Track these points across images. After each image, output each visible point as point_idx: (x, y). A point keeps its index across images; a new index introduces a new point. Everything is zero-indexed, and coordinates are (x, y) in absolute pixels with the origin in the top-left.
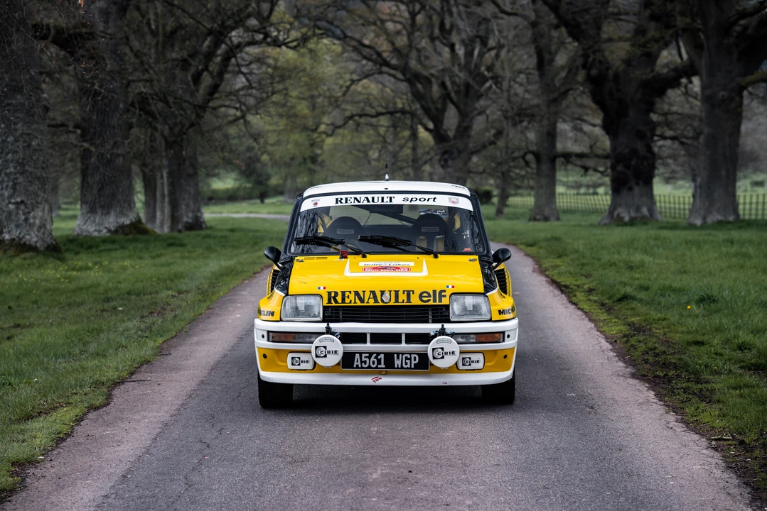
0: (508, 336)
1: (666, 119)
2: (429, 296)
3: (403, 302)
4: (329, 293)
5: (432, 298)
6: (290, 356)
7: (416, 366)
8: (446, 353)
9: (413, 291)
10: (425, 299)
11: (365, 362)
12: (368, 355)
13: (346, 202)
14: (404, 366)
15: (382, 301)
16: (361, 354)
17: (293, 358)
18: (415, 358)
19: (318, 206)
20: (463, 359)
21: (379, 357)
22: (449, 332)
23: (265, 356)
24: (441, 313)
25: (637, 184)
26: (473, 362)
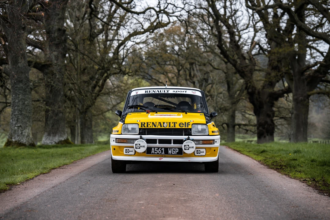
0: (216, 142)
1: (279, 110)
2: (183, 124)
3: (172, 127)
4: (142, 123)
5: (184, 126)
6: (125, 149)
7: (178, 153)
8: (190, 147)
9: (176, 123)
10: (181, 126)
11: (156, 151)
12: (157, 148)
13: (150, 92)
14: (173, 153)
15: (164, 126)
16: (154, 148)
17: (126, 150)
18: (177, 150)
19: (138, 94)
20: (197, 151)
21: (162, 150)
22: (191, 139)
23: (114, 149)
24: (188, 131)
25: (268, 135)
26: (201, 152)
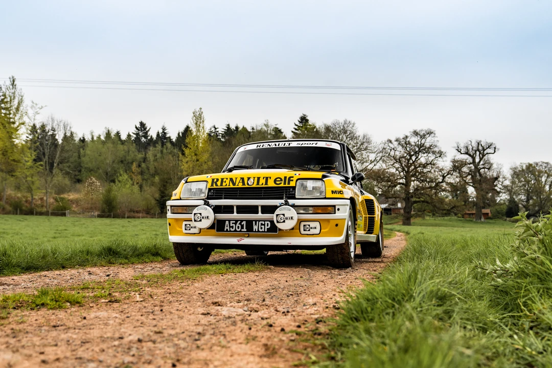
0: (338, 209)
2: (281, 180)
3: (262, 184)
4: (213, 180)
5: (283, 182)
6: (185, 223)
7: (269, 230)
8: (287, 218)
9: (270, 178)
10: (277, 182)
11: (232, 227)
12: (234, 222)
13: (263, 147)
14: (260, 230)
15: (248, 184)
16: (229, 221)
17: (186, 225)
18: (268, 224)
19: (246, 150)
21: (242, 224)
22: (291, 204)
23: (170, 224)
24: (289, 192)
26: (311, 228)
